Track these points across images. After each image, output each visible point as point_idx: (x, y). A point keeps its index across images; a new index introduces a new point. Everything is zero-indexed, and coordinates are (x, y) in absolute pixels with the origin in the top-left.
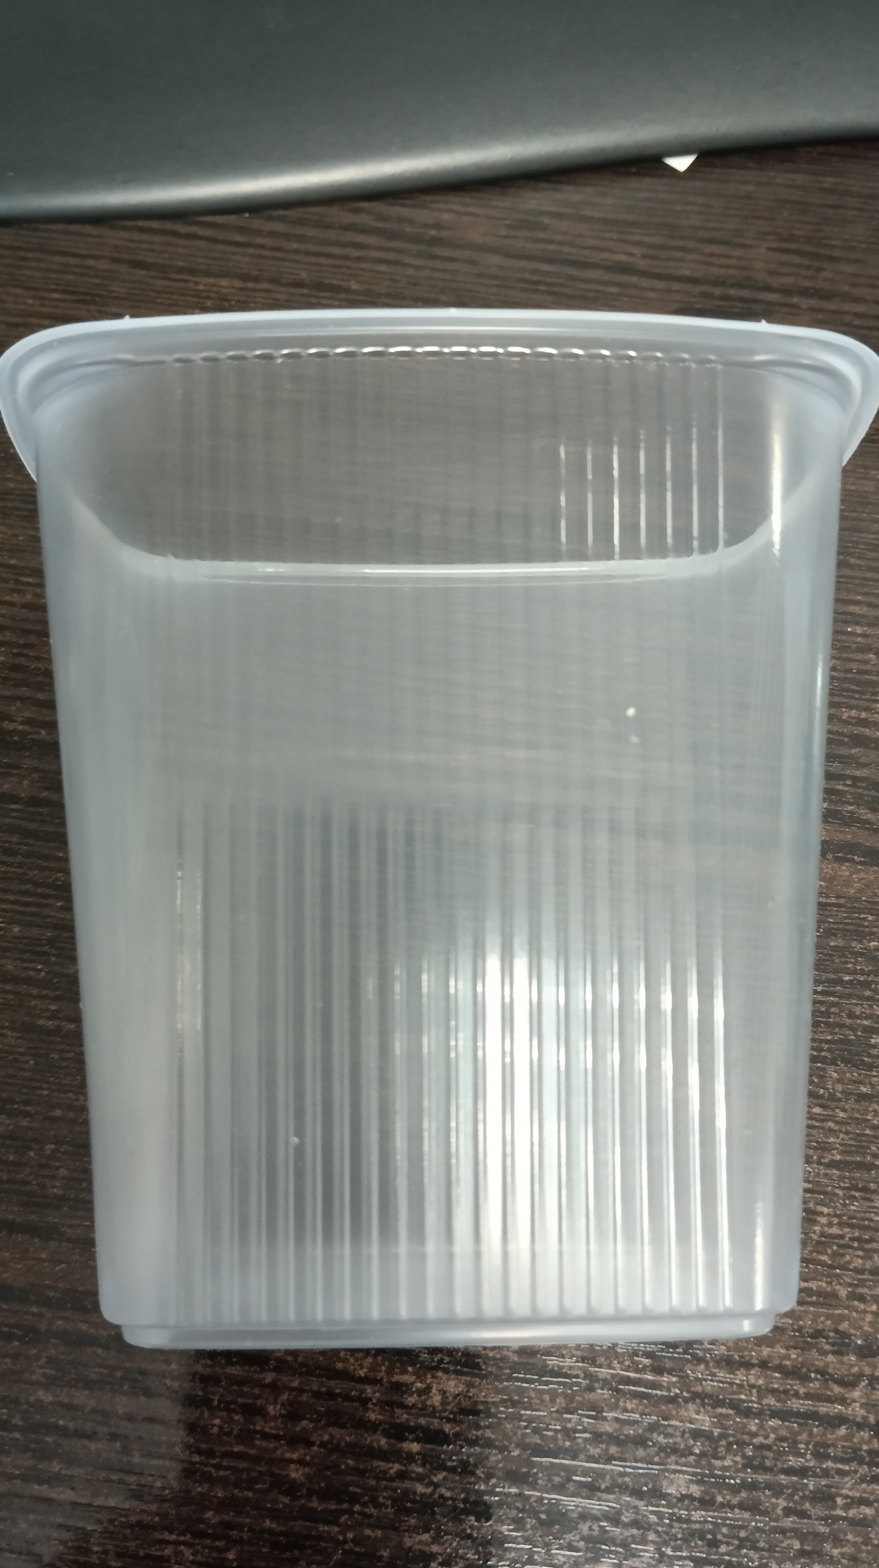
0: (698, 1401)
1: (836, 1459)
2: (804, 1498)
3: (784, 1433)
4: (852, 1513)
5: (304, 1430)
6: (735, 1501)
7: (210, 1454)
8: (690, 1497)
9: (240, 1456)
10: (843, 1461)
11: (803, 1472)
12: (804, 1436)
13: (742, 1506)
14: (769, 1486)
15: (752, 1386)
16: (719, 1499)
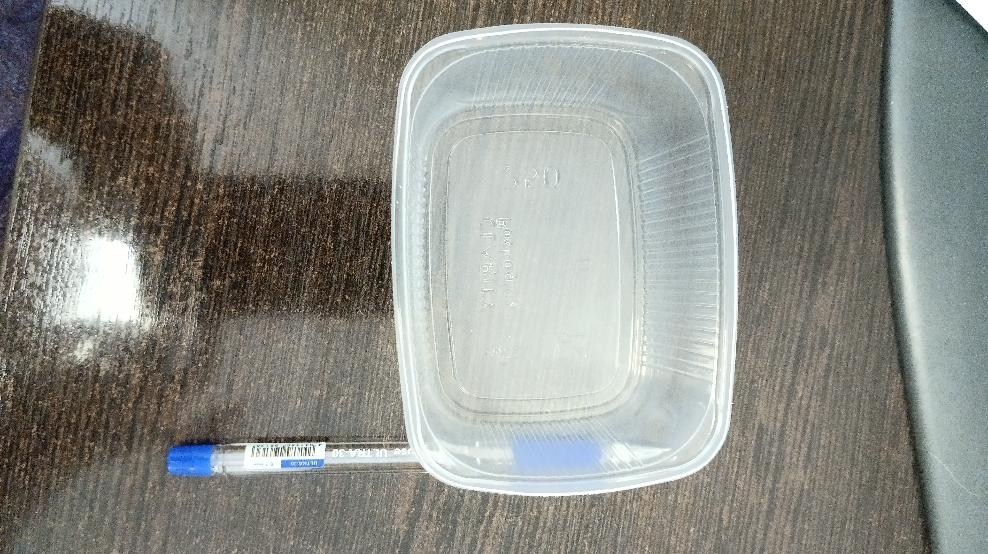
0: (143, 379)
1: (112, 444)
2: (95, 427)
3: (125, 420)
4: (86, 450)
5: (141, 184)
6: (96, 393)
7: (132, 138)
8: (99, 371)
9: (130, 152)
10: (111, 448)
11: (107, 428)
12: (124, 430)
13: (93, 395)
14: (102, 410)
15: (149, 406)
16: (97, 385)
